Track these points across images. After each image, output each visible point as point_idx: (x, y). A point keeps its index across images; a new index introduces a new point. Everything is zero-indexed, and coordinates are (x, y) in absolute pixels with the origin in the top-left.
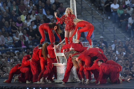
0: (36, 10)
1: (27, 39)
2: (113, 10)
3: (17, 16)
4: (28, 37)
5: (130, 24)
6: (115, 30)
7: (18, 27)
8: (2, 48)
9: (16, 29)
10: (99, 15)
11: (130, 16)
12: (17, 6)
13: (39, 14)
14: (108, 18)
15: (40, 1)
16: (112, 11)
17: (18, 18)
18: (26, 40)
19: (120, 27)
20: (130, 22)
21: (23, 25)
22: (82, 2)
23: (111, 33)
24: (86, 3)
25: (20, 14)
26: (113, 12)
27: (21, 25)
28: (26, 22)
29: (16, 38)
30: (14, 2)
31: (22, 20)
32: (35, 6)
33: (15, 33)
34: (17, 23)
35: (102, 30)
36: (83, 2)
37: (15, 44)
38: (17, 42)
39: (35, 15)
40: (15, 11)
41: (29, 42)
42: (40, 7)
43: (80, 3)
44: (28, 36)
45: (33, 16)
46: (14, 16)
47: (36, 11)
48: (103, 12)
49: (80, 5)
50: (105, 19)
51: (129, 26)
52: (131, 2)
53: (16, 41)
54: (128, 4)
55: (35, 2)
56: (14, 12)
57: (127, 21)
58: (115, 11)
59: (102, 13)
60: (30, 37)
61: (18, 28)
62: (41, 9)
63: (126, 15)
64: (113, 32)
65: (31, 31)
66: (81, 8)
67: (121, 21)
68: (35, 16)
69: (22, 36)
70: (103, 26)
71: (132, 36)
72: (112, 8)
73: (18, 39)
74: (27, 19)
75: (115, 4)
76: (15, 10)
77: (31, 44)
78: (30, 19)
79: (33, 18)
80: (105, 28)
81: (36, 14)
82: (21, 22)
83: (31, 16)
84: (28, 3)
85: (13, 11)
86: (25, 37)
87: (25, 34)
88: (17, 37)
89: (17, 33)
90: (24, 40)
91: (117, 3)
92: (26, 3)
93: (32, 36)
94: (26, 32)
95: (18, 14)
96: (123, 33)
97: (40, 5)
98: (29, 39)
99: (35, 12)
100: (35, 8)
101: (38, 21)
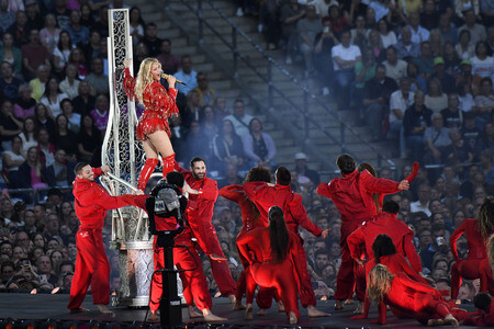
0: (80, 62)
1: (50, 159)
2: (340, 65)
3: (16, 82)
4: (54, 154)
6: (347, 132)
7: (20, 119)
9: (16, 128)
10: (292, 79)
11: (395, 88)
12: (18, 51)
13: (92, 78)
14: (321, 93)
15: (96, 34)
16: (336, 68)
18: (47, 165)
20: (396, 107)
21: (36, 111)
22: (234, 40)
23: (331, 141)
24: (250, 40)
25: (28, 76)
26: (338, 72)
27: (31, 112)
28: (45, 101)
29: (13, 157)
30: (8, 36)
31: (33, 96)
32: (77, 51)
33: (11, 138)
34: (17, 106)
35: (303, 133)
36: (239, 39)
37: (10, 175)
38: (17, 169)
39: (77, 78)
41: (57, 171)
42: (94, 54)
43: (230, 40)
44: (54, 150)
45: (71, 83)
46: (9, 81)
47: (81, 66)
48: (307, 73)
49: (229, 49)
50: (313, 96)
51: (392, 118)
52: (399, 41)
53: (14, 166)
54: (391, 47)
55: (78, 36)
56: (10, 70)
58: (349, 69)
59: (303, 74)
60: (62, 152)
61: (20, 124)
62: (98, 61)
63: (382, 82)
64: (339, 140)
65: (63, 133)
66: (231, 56)
67: (366, 101)
68: (77, 83)
69: (34, 150)
70: (307, 119)
71: (403, 155)
72: (337, 58)
73: (21, 158)
75: (346, 45)
76: (11, 61)
77: (65, 176)
79: (69, 89)
80: (311, 125)
81: (82, 77)
82: (33, 102)
83: (64, 84)
84: (57, 39)
85: (6, 65)
86: (46, 152)
87: (43, 144)
88: (18, 153)
89: (17, 140)
90: (39, 165)
91: (352, 40)
92: (48, 40)
93: (69, 151)
94: (47, 136)
95: (20, 77)
96: (374, 141)
97: (95, 47)
98: (56, 159)
99: (79, 69)
100: (77, 58)
101: (86, 101)
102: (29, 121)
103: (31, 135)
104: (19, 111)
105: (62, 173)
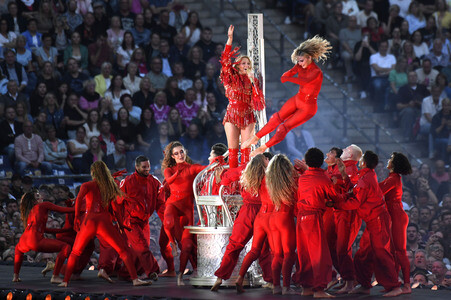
0: (141, 61)
1: (111, 148)
2: (377, 72)
3: (82, 77)
4: (115, 143)
5: (426, 115)
6: (381, 133)
7: (85, 111)
8: (34, 174)
9: (81, 118)
10: (333, 84)
12: (84, 48)
14: (359, 96)
15: (156, 36)
16: (373, 74)
17: (85, 84)
18: (108, 153)
19: (395, 125)
20: (427, 111)
22: (282, 45)
23: (366, 140)
26: (375, 78)
27: (95, 104)
28: (109, 95)
30: (76, 34)
31: (97, 90)
32: (139, 51)
34: (82, 98)
35: (341, 132)
36: (286, 45)
37: (74, 161)
38: (81, 156)
39: (138, 75)
40: (80, 63)
41: (117, 159)
42: (154, 54)
43: (278, 46)
44: (114, 140)
45: (133, 79)
46: (76, 76)
47: (142, 65)
48: (346, 78)
49: (276, 54)
50: (352, 99)
51: (423, 121)
52: (431, 51)
54: (423, 57)
55: (141, 37)
56: (76, 65)
57: (419, 107)
58: (384, 75)
59: (344, 79)
60: (121, 142)
61: (85, 115)
62: (157, 61)
63: (415, 88)
64: (374, 139)
65: (124, 125)
66: (278, 60)
67: (400, 105)
68: (138, 79)
69: (95, 139)
70: (345, 120)
71: (431, 155)
72: (375, 66)
73: (84, 147)
74: (112, 88)
75: (383, 54)
76: (79, 57)
77: (124, 164)
78: (123, 87)
79: (132, 86)
80: (349, 125)
81: (142, 75)
82: (97, 96)
83: (127, 80)
84: (121, 39)
85: (72, 61)
86: (107, 141)
87: (106, 134)
89: (81, 130)
90: (101, 152)
92: (113, 39)
94: (109, 127)
95: (86, 72)
97: (156, 48)
98: (117, 148)
99: (139, 67)
100: (139, 57)
101: (146, 96)
102: (94, 113)
103: (95, 126)
104: (84, 103)
105: (121, 161)
